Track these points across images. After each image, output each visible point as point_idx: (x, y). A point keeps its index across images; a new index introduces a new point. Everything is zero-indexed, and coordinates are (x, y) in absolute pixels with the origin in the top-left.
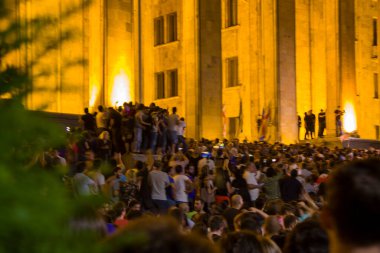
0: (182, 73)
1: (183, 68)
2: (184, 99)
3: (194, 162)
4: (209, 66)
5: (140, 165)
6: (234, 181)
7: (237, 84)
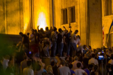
0: (77, 8)
1: (78, 6)
2: (79, 24)
3: (86, 61)
4: (94, 4)
5: (53, 64)
6: (111, 72)
7: (111, 14)
